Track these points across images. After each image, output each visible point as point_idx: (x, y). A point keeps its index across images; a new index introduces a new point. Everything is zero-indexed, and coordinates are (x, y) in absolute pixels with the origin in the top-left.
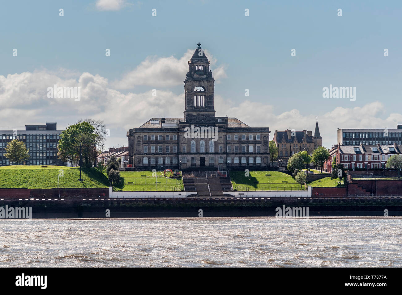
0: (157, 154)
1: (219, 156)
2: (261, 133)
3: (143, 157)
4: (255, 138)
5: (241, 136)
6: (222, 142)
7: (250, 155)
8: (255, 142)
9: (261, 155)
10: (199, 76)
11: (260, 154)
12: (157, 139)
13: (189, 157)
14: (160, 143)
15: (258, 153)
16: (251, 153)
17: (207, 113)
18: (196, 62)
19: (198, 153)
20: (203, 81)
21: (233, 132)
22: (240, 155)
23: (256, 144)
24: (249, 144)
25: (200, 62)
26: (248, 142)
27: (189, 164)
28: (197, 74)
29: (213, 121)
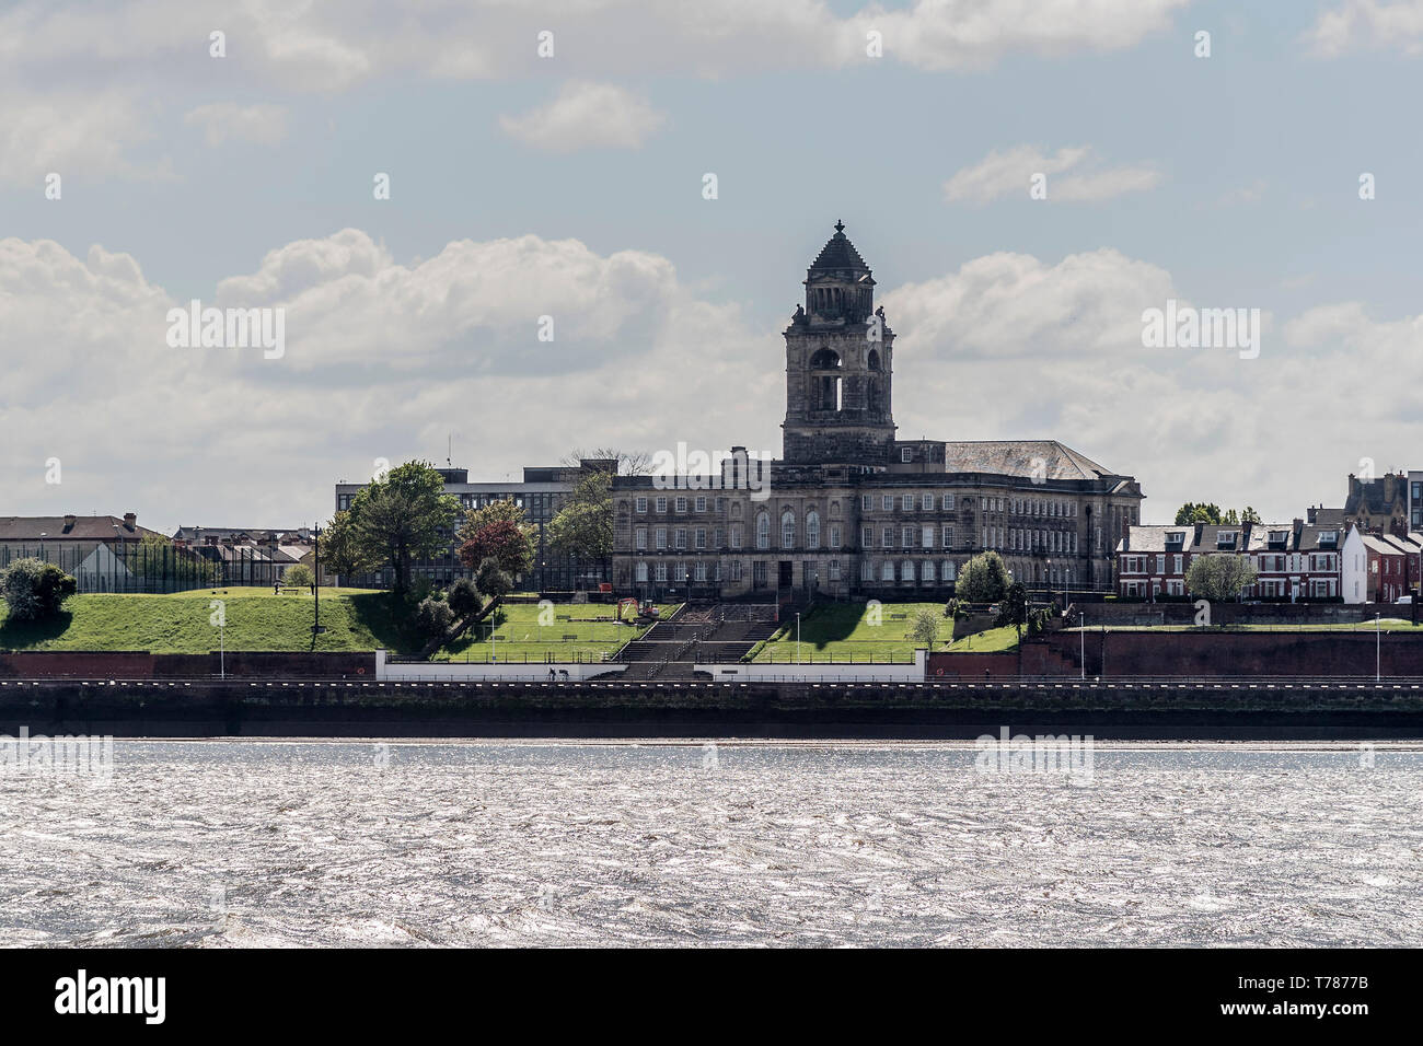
0: (671, 553)
1: (831, 557)
2: (954, 491)
3: (636, 562)
4: (939, 503)
5: (901, 499)
6: (840, 517)
7: (925, 557)
8: (939, 517)
9: (955, 556)
10: (826, 320)
11: (952, 551)
12: (671, 510)
13: (747, 561)
14: (681, 520)
15: (948, 549)
16: (928, 549)
17: (840, 430)
18: (821, 277)
19: (774, 551)
20: (834, 337)
21: (877, 487)
22: (897, 557)
23: (943, 523)
24: (923, 524)
25: (827, 279)
26: (919, 516)
27: (747, 582)
28: (821, 315)
29: (858, 454)
